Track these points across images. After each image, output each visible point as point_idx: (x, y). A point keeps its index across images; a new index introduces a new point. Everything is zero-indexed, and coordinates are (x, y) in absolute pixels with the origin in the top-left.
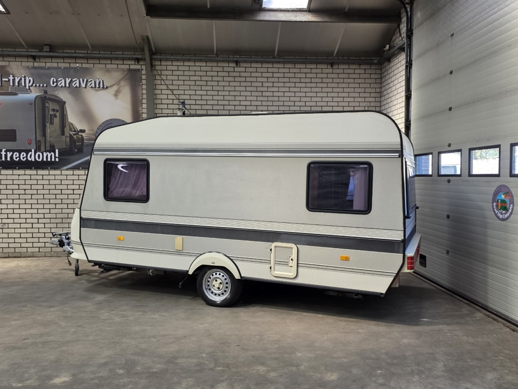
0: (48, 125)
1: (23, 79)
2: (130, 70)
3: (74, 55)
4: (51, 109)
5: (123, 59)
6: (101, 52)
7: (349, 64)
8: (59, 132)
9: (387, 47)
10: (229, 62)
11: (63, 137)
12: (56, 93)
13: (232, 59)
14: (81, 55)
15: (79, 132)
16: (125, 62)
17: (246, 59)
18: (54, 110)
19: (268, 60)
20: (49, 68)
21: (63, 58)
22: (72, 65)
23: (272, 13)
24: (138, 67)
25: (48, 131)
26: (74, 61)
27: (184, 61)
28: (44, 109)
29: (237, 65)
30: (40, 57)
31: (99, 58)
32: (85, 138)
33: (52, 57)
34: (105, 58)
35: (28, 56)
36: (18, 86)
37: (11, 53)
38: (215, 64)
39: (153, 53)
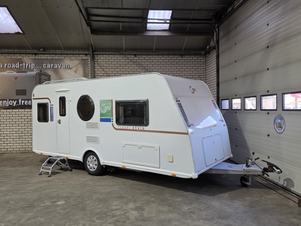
1: (30, 64)
2: (82, 59)
3: (55, 53)
5: (79, 54)
6: (68, 51)
7: (190, 55)
9: (208, 47)
10: (131, 55)
12: (46, 71)
13: (132, 53)
14: (58, 53)
16: (80, 56)
17: (139, 53)
19: (150, 54)
20: (43, 59)
21: (50, 54)
22: (54, 58)
23: (152, 32)
24: (86, 58)
26: (55, 56)
27: (109, 55)
28: (40, 79)
29: (135, 56)
30: (38, 54)
31: (67, 54)
33: (44, 54)
34: (70, 54)
35: (32, 54)
36: (28, 68)
37: (24, 52)
38: (124, 56)
39: (94, 51)
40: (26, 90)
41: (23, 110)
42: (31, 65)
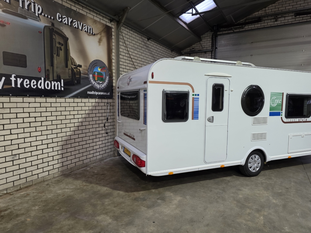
0: (55, 56)
1: (32, 4)
2: (106, 26)
4: (58, 42)
8: (63, 64)
11: (67, 69)
12: (61, 28)
15: (77, 66)
16: (104, 19)
18: (60, 43)
22: (73, 8)
24: (110, 25)
25: (55, 62)
26: (74, 5)
28: (52, 40)
29: (148, 40)
31: (90, 9)
32: (81, 72)
34: (93, 12)
36: (28, 10)
38: (141, 37)
40: (25, 57)
41: (20, 99)
42: (34, 6)
